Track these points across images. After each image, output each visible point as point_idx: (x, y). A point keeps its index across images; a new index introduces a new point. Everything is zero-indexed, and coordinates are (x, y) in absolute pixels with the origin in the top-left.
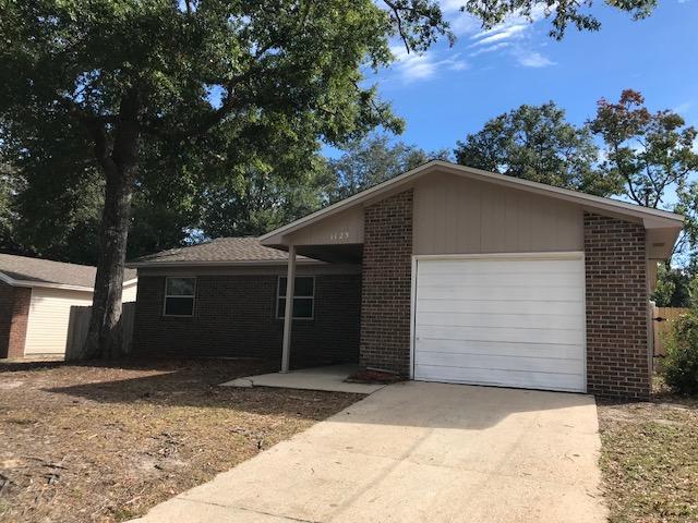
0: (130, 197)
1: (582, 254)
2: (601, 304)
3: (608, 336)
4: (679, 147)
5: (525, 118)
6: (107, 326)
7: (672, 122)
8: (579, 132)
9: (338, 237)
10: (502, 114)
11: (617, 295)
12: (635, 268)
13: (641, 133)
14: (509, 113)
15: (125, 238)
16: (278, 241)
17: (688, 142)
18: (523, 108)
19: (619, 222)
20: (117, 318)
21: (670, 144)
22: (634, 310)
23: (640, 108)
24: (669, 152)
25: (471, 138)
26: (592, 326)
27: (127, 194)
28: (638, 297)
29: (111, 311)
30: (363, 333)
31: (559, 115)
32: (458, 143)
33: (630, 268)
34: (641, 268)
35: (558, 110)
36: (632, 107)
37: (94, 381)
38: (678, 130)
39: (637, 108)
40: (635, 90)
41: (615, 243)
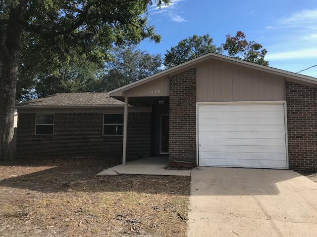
0: (17, 68)
1: (285, 102)
2: (295, 126)
3: (299, 142)
4: (259, 57)
5: (195, 41)
6: (6, 142)
7: (257, 47)
8: (218, 49)
9: (154, 92)
10: (186, 39)
11: (303, 122)
12: (312, 108)
13: (243, 51)
14: (188, 38)
15: (15, 92)
16: (121, 94)
17: (263, 56)
18: (195, 37)
19: (304, 86)
20: (12, 137)
21: (255, 56)
22: (311, 129)
23: (243, 39)
24: (255, 59)
25: (172, 49)
26: (291, 137)
27: (15, 67)
28: (314, 122)
29: (8, 133)
30: (170, 143)
31: (211, 40)
32: (167, 51)
33: (310, 108)
34: (315, 108)
35: (210, 38)
36: (241, 39)
37: (13, 176)
38: (260, 50)
39: (242, 40)
40: (242, 32)
41: (302, 96)
